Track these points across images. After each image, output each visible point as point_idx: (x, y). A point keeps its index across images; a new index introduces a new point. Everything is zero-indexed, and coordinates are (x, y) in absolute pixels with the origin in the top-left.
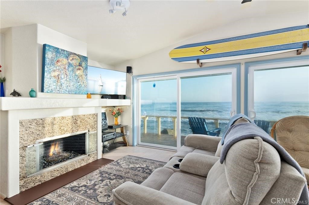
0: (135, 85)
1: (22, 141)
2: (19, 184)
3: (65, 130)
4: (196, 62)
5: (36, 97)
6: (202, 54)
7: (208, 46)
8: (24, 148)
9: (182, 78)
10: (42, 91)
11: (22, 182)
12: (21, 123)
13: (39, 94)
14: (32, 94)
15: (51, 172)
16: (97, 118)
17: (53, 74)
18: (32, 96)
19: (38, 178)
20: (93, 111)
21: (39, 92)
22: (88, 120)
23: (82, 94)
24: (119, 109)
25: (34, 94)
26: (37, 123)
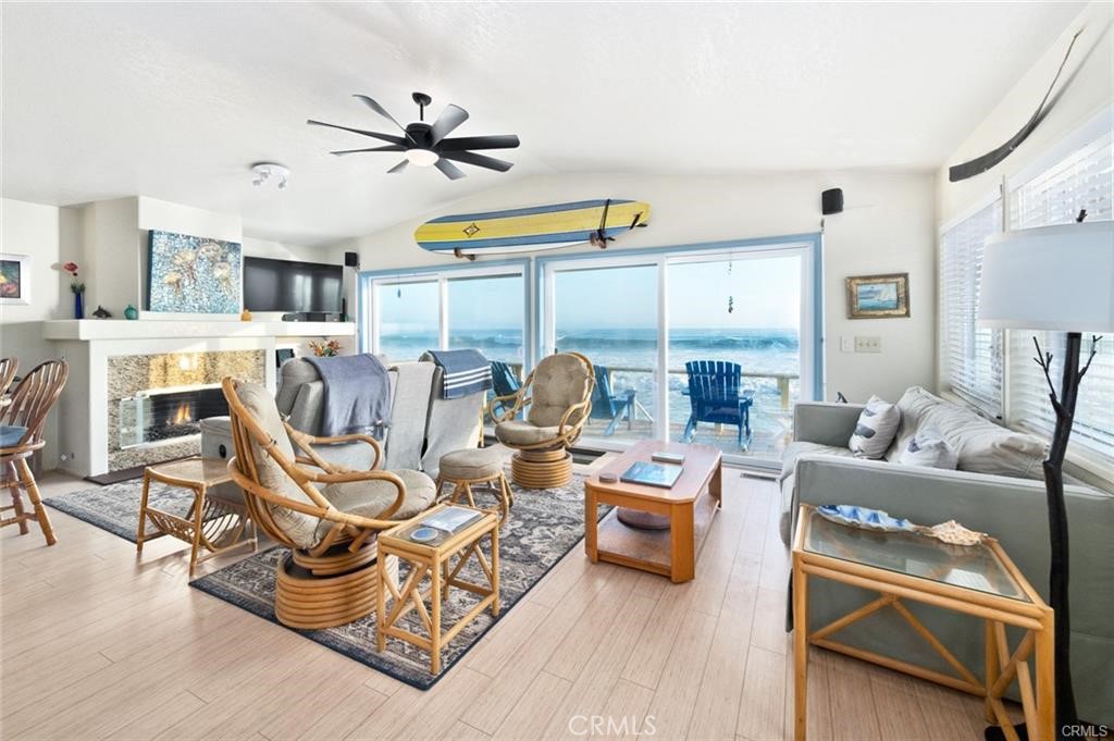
0: (365, 291)
1: (113, 391)
2: (107, 459)
3: (194, 377)
4: (452, 252)
5: (137, 318)
6: (465, 238)
7: (478, 223)
8: (115, 402)
9: (449, 280)
10: (147, 307)
11: (113, 457)
12: (111, 361)
13: (143, 314)
14: (130, 314)
15: (165, 447)
16: (265, 359)
17: (167, 279)
18: (129, 318)
19: (141, 455)
20: (254, 346)
21: (143, 309)
22: (245, 363)
23: (228, 312)
24: (331, 344)
25: (133, 314)
26: (137, 363)
